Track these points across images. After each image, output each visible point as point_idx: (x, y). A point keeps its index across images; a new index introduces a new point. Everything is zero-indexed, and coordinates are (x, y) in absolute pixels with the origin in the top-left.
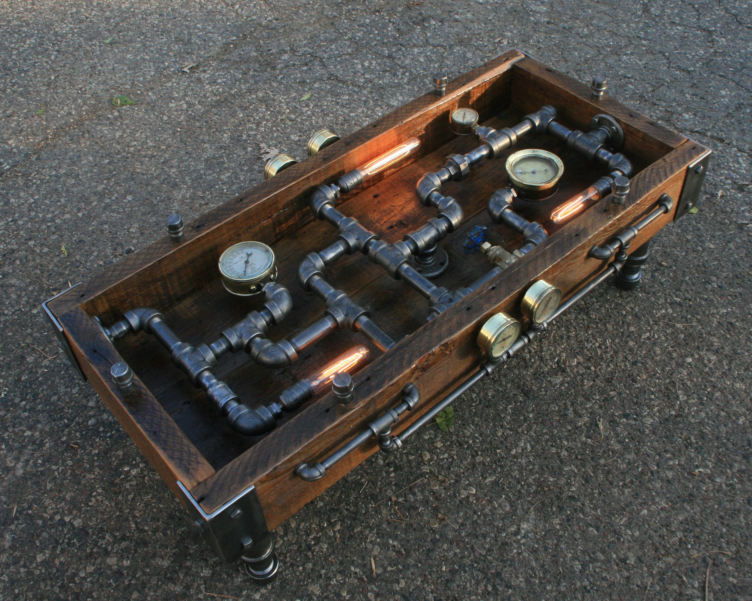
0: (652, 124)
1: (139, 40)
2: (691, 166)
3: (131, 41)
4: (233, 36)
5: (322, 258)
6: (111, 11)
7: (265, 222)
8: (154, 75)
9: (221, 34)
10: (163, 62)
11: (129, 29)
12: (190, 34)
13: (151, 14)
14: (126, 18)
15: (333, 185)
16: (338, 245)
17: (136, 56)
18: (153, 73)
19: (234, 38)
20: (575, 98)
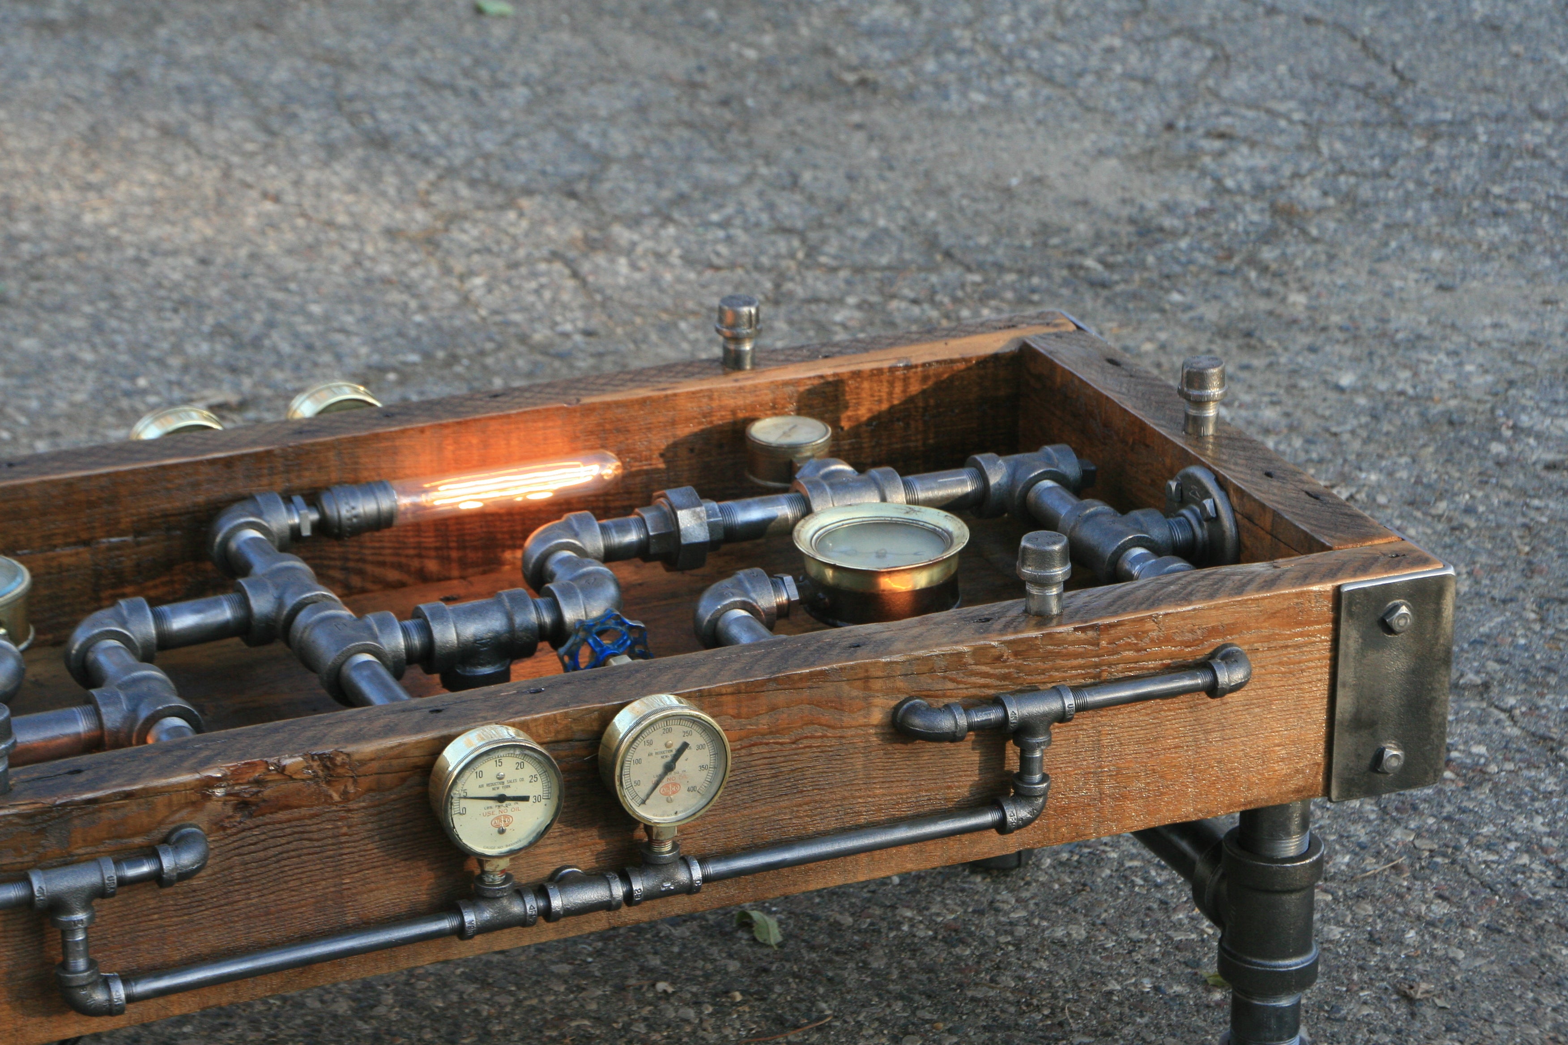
0: (1314, 496)
1: (88, 309)
2: (1346, 589)
3: (61, 308)
4: (413, 351)
5: (159, 618)
6: (38, 224)
7: (68, 551)
8: (82, 405)
9: (376, 341)
10: (133, 378)
11: (70, 278)
12: (270, 324)
13: (175, 253)
14: (79, 248)
15: (298, 499)
16: (218, 604)
17: (53, 346)
18: (80, 397)
19: (413, 358)
20: (1143, 426)
